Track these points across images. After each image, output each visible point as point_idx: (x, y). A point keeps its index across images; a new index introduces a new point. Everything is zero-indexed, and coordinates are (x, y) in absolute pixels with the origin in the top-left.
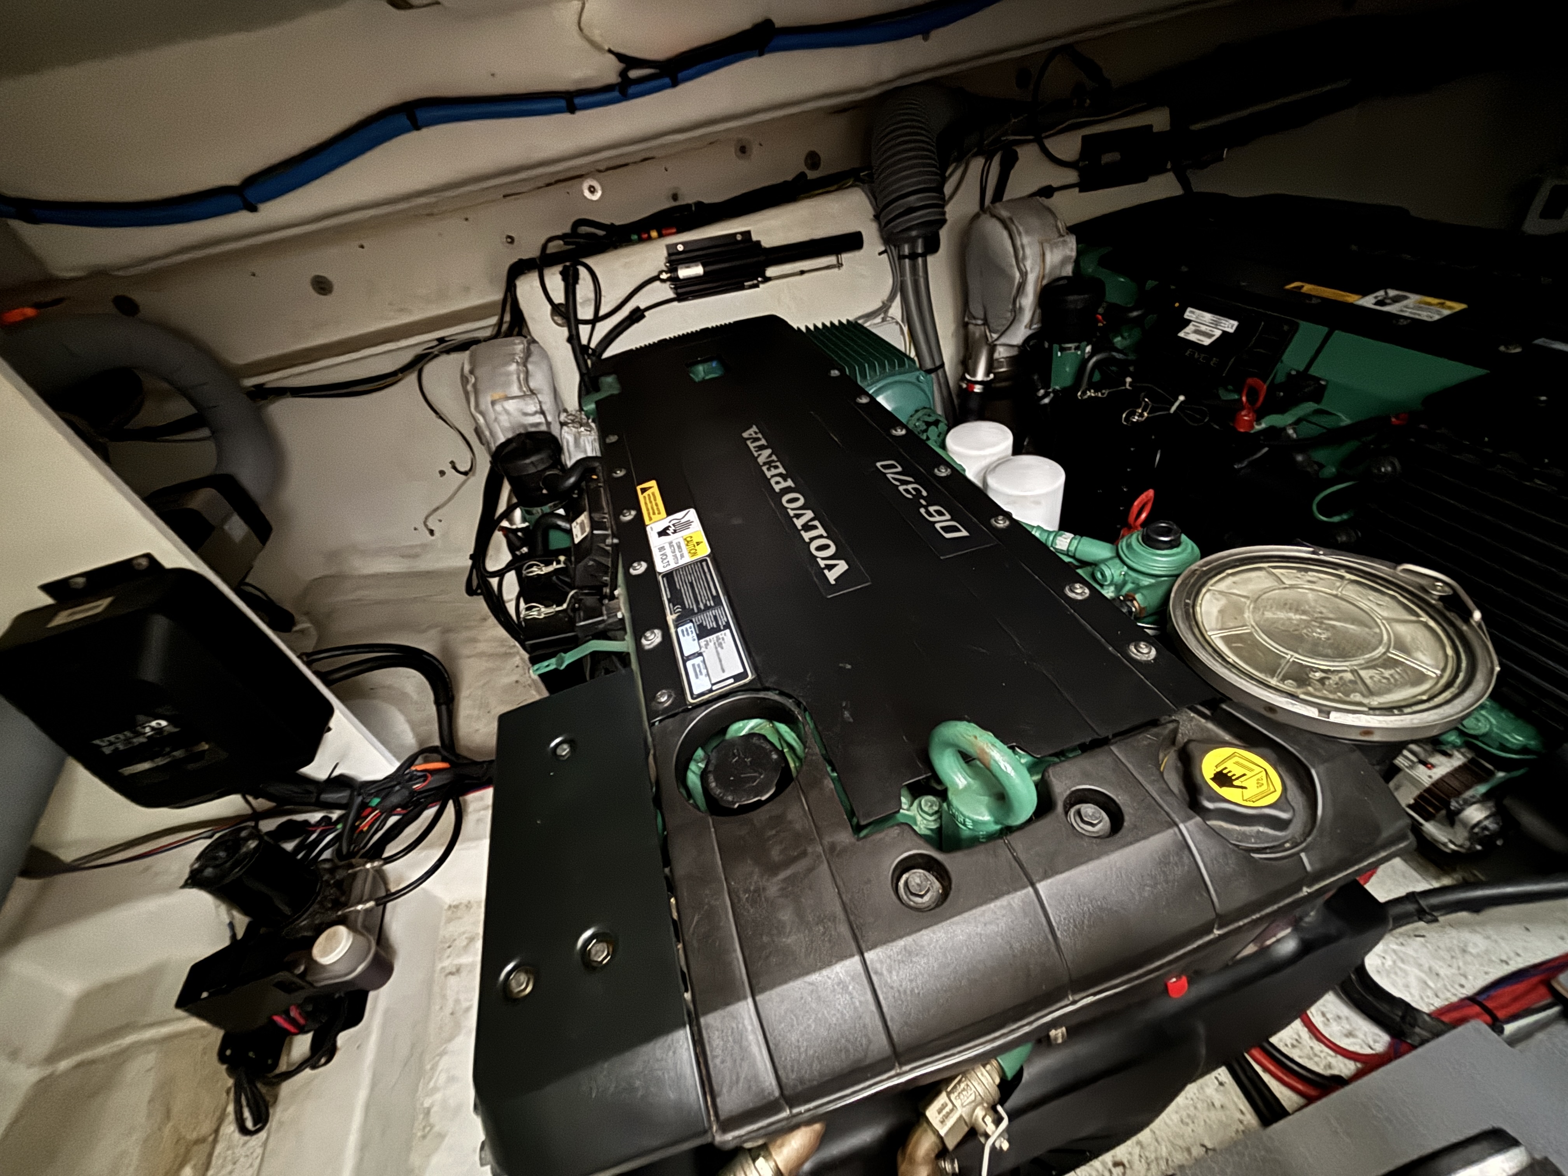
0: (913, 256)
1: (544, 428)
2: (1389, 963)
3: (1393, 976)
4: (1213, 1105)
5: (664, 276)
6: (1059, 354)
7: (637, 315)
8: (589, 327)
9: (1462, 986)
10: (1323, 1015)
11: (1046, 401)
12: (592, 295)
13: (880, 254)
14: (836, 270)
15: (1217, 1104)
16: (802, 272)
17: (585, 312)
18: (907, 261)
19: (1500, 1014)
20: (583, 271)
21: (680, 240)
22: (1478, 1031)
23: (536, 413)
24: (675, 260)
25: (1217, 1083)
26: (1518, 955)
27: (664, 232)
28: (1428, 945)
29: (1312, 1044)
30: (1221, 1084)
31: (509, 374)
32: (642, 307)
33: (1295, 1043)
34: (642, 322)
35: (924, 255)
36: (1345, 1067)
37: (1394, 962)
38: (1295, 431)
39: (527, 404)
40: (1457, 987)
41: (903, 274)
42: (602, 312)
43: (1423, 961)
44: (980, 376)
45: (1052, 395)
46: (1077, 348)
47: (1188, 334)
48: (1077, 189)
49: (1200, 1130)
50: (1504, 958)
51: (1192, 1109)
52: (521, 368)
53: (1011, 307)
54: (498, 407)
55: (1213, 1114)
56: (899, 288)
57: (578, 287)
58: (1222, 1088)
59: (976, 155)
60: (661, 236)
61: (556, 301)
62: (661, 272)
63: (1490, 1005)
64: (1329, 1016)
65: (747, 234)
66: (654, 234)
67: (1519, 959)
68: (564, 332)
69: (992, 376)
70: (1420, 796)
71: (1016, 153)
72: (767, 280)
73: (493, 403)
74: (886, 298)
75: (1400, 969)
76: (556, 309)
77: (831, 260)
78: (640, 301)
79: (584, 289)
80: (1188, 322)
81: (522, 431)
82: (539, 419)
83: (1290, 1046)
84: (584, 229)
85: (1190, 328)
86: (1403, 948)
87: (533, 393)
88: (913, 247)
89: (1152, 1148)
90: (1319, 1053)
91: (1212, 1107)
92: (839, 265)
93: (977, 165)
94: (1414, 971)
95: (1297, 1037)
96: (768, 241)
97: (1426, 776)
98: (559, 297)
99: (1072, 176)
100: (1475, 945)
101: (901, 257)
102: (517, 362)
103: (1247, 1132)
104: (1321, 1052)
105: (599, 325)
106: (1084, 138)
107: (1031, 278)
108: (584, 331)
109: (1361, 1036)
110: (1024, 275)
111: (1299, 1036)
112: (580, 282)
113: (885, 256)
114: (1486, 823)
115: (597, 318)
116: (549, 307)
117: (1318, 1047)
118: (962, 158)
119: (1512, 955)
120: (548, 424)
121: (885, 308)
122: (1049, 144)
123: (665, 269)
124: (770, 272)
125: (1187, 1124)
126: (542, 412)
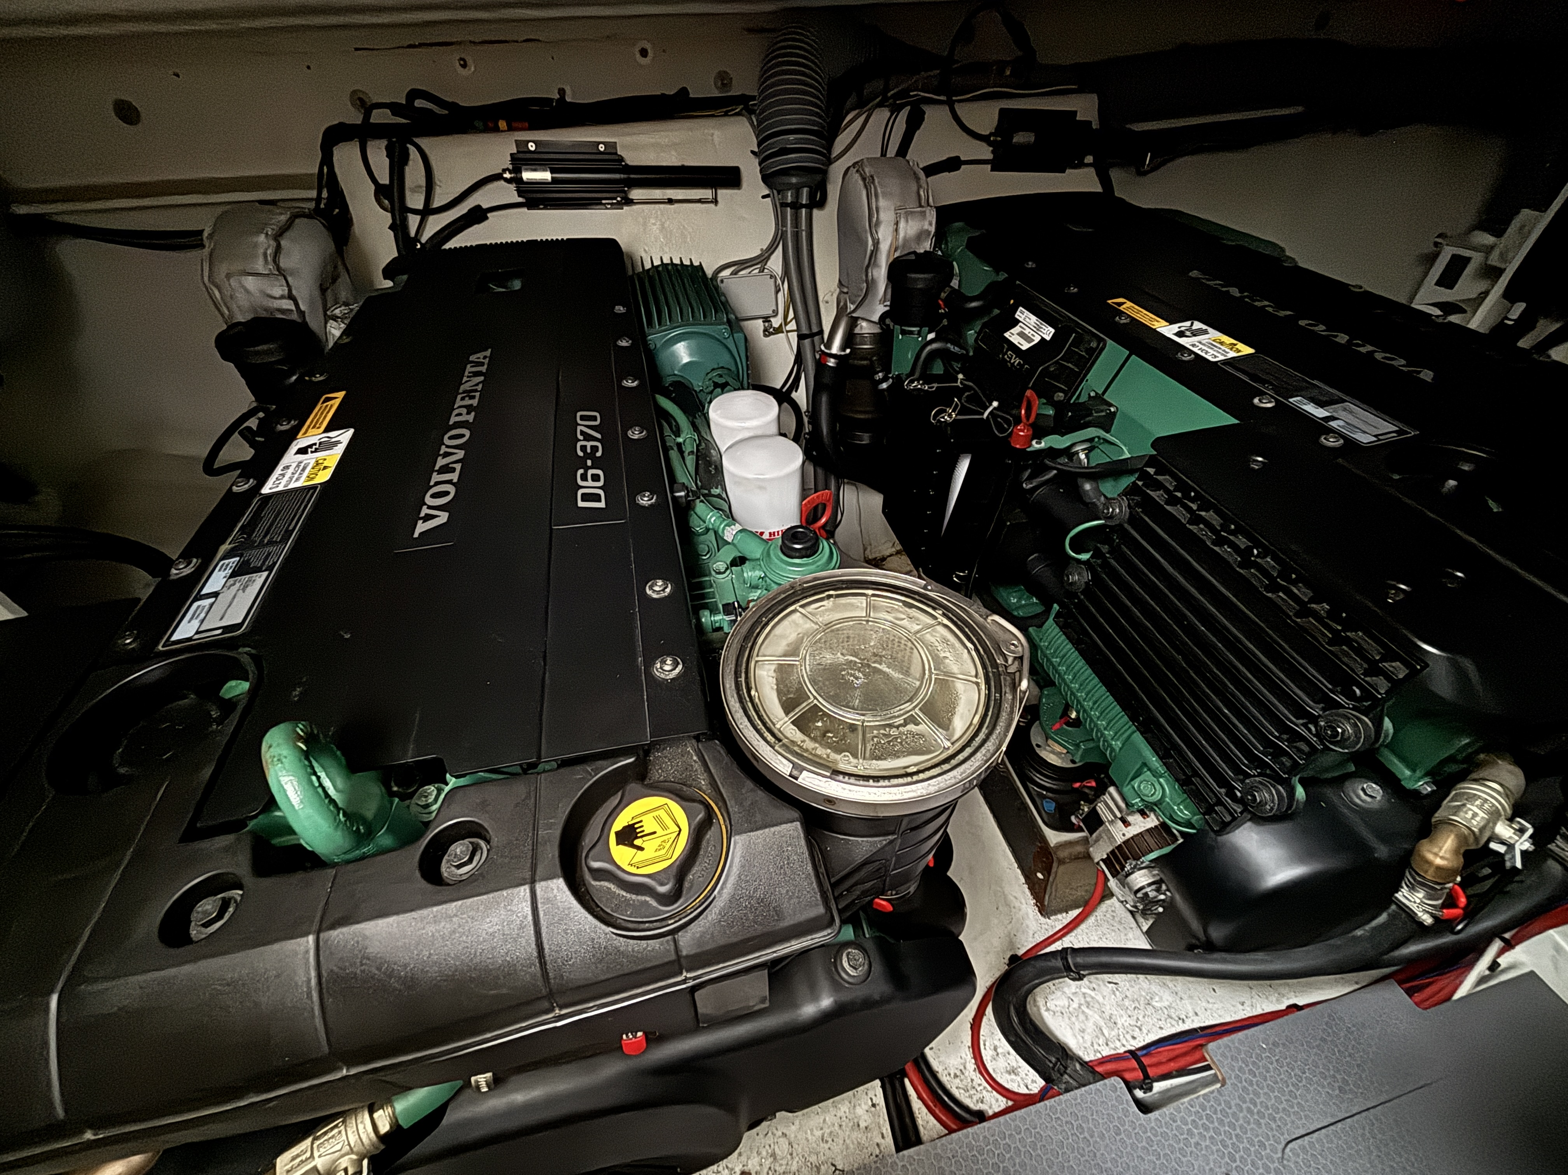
0: (796, 206)
1: (295, 317)
2: (1075, 1005)
3: (1074, 1019)
4: (859, 1125)
5: (507, 175)
6: (900, 337)
7: (478, 215)
8: (418, 218)
9: (1134, 1038)
10: (995, 1049)
11: (884, 386)
12: (423, 182)
13: (764, 197)
14: (712, 205)
15: (863, 1125)
16: (670, 201)
17: (416, 201)
18: (789, 209)
19: (1151, 1072)
20: (412, 149)
21: (532, 140)
22: (1114, 1089)
23: (282, 297)
24: (521, 160)
25: (870, 1103)
26: (1196, 1014)
27: (515, 125)
28: (1117, 993)
29: (974, 1077)
30: (874, 1105)
31: (256, 245)
32: (485, 206)
33: (958, 1073)
34: (485, 224)
35: (810, 207)
36: (994, 1103)
37: (1080, 1005)
38: (1087, 456)
39: (273, 286)
40: (1128, 1037)
41: (784, 224)
42: (436, 204)
43: (1108, 1010)
44: (835, 349)
45: (891, 380)
46: (919, 333)
47: (1013, 336)
48: (989, 166)
49: (836, 1149)
50: (1183, 1017)
51: (837, 1127)
52: (273, 243)
53: (864, 278)
54: (233, 282)
55: (855, 1135)
56: (779, 237)
57: (407, 169)
58: (873, 1109)
59: (880, 105)
60: (511, 129)
61: (381, 182)
62: (504, 171)
63: (1146, 1061)
64: (999, 1050)
65: (609, 145)
66: (502, 124)
67: (1196, 1018)
68: (387, 218)
69: (848, 351)
70: (1112, 852)
71: (924, 113)
72: (629, 202)
73: (228, 276)
74: (765, 248)
75: (1083, 1012)
76: (381, 192)
77: (707, 193)
78: (483, 198)
79: (414, 173)
80: (1018, 322)
81: (264, 314)
82: (288, 304)
83: (952, 1076)
84: (419, 103)
85: (1017, 329)
86: (1092, 993)
87: (281, 272)
88: (797, 195)
89: (784, 1162)
90: (977, 1087)
91: (857, 1129)
92: (715, 201)
93: (881, 116)
94: (1095, 1017)
95: (962, 1068)
96: (632, 159)
97: (1120, 833)
98: (384, 179)
99: (986, 152)
100: (1161, 998)
101: (784, 205)
102: (267, 234)
103: (881, 1158)
104: (980, 1085)
105: (432, 219)
106: (1002, 112)
107: (884, 247)
108: (413, 221)
109: (1022, 1074)
110: (876, 243)
111: (965, 1068)
112: (410, 163)
113: (768, 200)
114: (1148, 889)
115: (427, 212)
116: (373, 187)
117: (978, 1079)
118: (863, 104)
119: (1191, 1014)
120: (302, 313)
121: (762, 259)
122: (962, 110)
123: (510, 167)
124: (636, 194)
125: (827, 1142)
126: (291, 297)
